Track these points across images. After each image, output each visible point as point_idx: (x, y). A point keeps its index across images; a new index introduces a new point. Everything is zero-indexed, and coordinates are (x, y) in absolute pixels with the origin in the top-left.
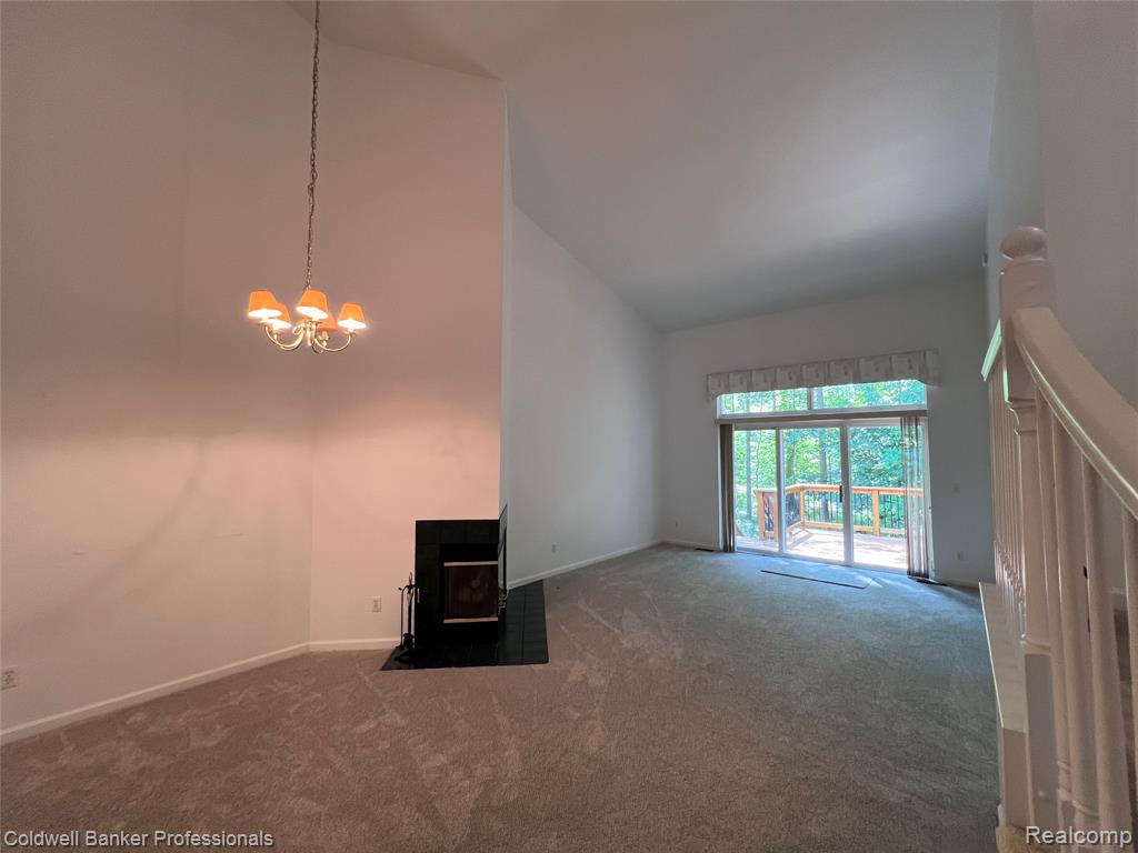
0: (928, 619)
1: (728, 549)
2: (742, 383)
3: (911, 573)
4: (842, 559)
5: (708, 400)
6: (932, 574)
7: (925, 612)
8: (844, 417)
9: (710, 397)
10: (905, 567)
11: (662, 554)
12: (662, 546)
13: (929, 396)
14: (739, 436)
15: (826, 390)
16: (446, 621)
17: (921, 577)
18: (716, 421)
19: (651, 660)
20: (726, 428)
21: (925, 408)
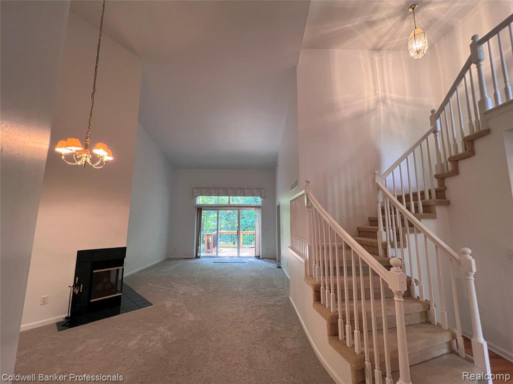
0: (263, 267)
1: (197, 257)
2: (207, 192)
3: (256, 257)
4: (236, 255)
5: (193, 198)
6: (261, 256)
7: (263, 266)
8: (239, 207)
9: (194, 197)
10: (254, 255)
11: (171, 262)
12: (169, 259)
13: (262, 202)
14: (204, 212)
15: (235, 198)
16: (92, 301)
17: (258, 257)
18: (196, 206)
19: (194, 294)
20: (200, 209)
21: (261, 205)
